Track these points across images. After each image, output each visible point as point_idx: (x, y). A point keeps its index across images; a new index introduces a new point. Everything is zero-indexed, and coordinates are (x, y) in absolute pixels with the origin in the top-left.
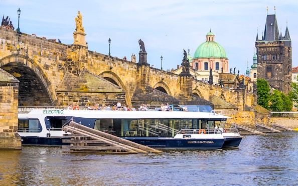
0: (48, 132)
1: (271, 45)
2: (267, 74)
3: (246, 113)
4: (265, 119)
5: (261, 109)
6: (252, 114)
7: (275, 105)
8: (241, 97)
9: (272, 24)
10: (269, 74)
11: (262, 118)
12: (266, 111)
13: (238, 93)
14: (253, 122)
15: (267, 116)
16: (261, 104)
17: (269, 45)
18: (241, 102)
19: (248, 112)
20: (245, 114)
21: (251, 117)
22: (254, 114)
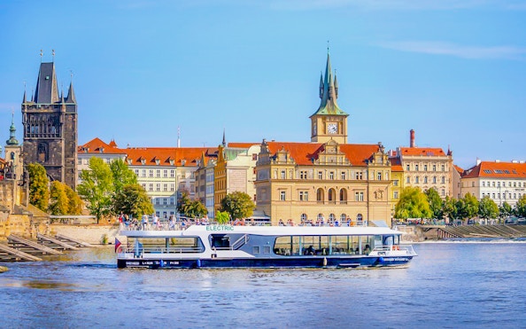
0: (213, 252)
1: (46, 111)
2: (38, 156)
3: (16, 217)
4: (41, 226)
5: (35, 210)
6: (25, 219)
7: (56, 204)
8: (9, 192)
9: (48, 78)
10: (42, 156)
11: (37, 225)
12: (44, 214)
13: (4, 186)
14: (27, 231)
15: (45, 222)
16: (35, 202)
17: (42, 110)
18: (9, 199)
19: (20, 216)
20: (14, 219)
21: (24, 224)
22: (28, 219)
